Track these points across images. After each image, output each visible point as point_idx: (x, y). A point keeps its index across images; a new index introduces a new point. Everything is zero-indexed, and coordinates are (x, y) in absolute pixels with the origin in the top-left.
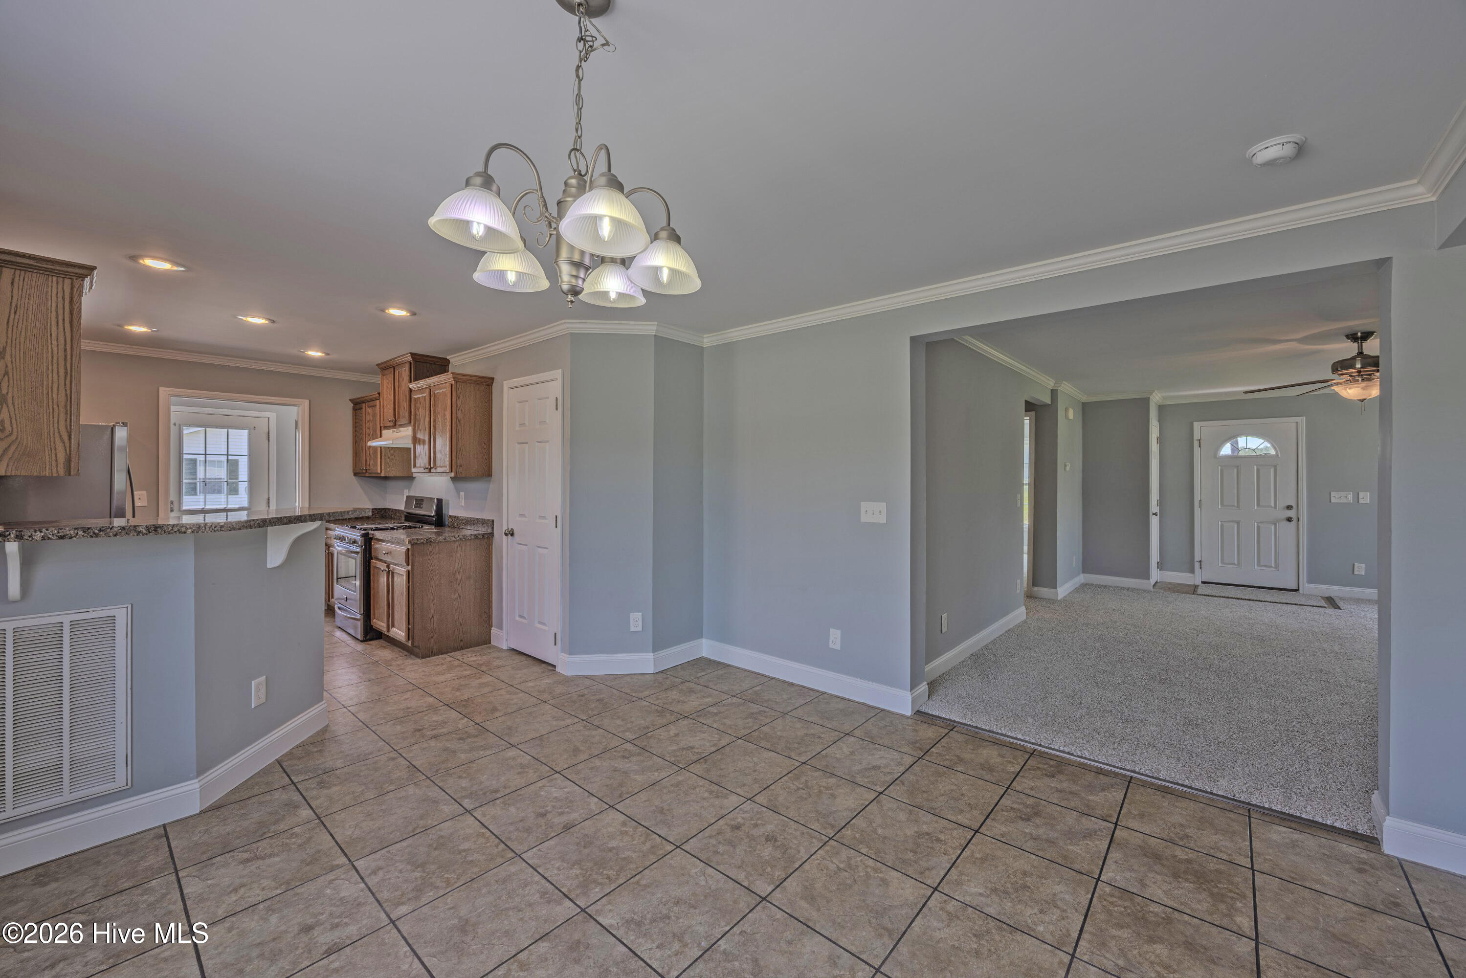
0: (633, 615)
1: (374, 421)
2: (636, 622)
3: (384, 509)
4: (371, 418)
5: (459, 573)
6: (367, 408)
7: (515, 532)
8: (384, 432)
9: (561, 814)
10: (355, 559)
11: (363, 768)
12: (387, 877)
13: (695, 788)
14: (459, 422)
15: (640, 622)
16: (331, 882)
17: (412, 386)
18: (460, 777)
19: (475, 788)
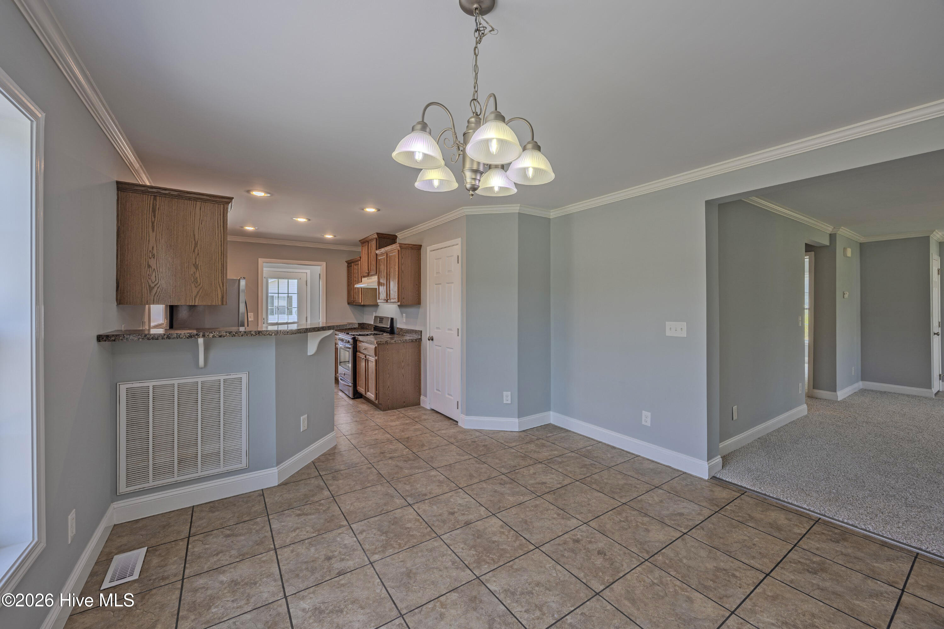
0: (505, 393)
1: (358, 273)
2: (507, 397)
3: (363, 323)
4: (356, 271)
5: (403, 362)
6: (355, 266)
7: (434, 338)
8: (363, 279)
9: (464, 514)
10: (349, 352)
11: (355, 471)
12: (368, 536)
13: (547, 510)
14: (403, 272)
15: (509, 398)
16: (340, 534)
17: (377, 252)
18: (405, 484)
19: (413, 491)
